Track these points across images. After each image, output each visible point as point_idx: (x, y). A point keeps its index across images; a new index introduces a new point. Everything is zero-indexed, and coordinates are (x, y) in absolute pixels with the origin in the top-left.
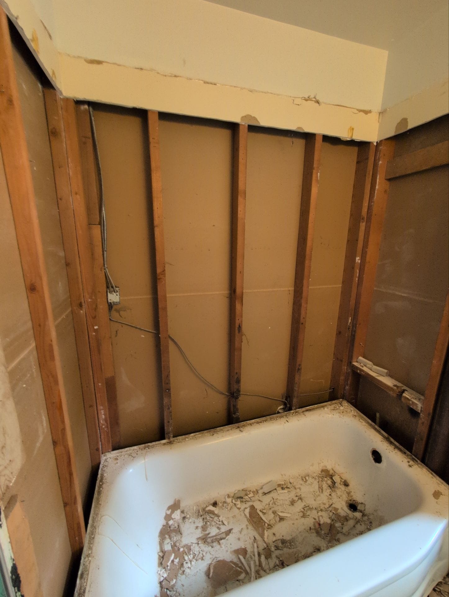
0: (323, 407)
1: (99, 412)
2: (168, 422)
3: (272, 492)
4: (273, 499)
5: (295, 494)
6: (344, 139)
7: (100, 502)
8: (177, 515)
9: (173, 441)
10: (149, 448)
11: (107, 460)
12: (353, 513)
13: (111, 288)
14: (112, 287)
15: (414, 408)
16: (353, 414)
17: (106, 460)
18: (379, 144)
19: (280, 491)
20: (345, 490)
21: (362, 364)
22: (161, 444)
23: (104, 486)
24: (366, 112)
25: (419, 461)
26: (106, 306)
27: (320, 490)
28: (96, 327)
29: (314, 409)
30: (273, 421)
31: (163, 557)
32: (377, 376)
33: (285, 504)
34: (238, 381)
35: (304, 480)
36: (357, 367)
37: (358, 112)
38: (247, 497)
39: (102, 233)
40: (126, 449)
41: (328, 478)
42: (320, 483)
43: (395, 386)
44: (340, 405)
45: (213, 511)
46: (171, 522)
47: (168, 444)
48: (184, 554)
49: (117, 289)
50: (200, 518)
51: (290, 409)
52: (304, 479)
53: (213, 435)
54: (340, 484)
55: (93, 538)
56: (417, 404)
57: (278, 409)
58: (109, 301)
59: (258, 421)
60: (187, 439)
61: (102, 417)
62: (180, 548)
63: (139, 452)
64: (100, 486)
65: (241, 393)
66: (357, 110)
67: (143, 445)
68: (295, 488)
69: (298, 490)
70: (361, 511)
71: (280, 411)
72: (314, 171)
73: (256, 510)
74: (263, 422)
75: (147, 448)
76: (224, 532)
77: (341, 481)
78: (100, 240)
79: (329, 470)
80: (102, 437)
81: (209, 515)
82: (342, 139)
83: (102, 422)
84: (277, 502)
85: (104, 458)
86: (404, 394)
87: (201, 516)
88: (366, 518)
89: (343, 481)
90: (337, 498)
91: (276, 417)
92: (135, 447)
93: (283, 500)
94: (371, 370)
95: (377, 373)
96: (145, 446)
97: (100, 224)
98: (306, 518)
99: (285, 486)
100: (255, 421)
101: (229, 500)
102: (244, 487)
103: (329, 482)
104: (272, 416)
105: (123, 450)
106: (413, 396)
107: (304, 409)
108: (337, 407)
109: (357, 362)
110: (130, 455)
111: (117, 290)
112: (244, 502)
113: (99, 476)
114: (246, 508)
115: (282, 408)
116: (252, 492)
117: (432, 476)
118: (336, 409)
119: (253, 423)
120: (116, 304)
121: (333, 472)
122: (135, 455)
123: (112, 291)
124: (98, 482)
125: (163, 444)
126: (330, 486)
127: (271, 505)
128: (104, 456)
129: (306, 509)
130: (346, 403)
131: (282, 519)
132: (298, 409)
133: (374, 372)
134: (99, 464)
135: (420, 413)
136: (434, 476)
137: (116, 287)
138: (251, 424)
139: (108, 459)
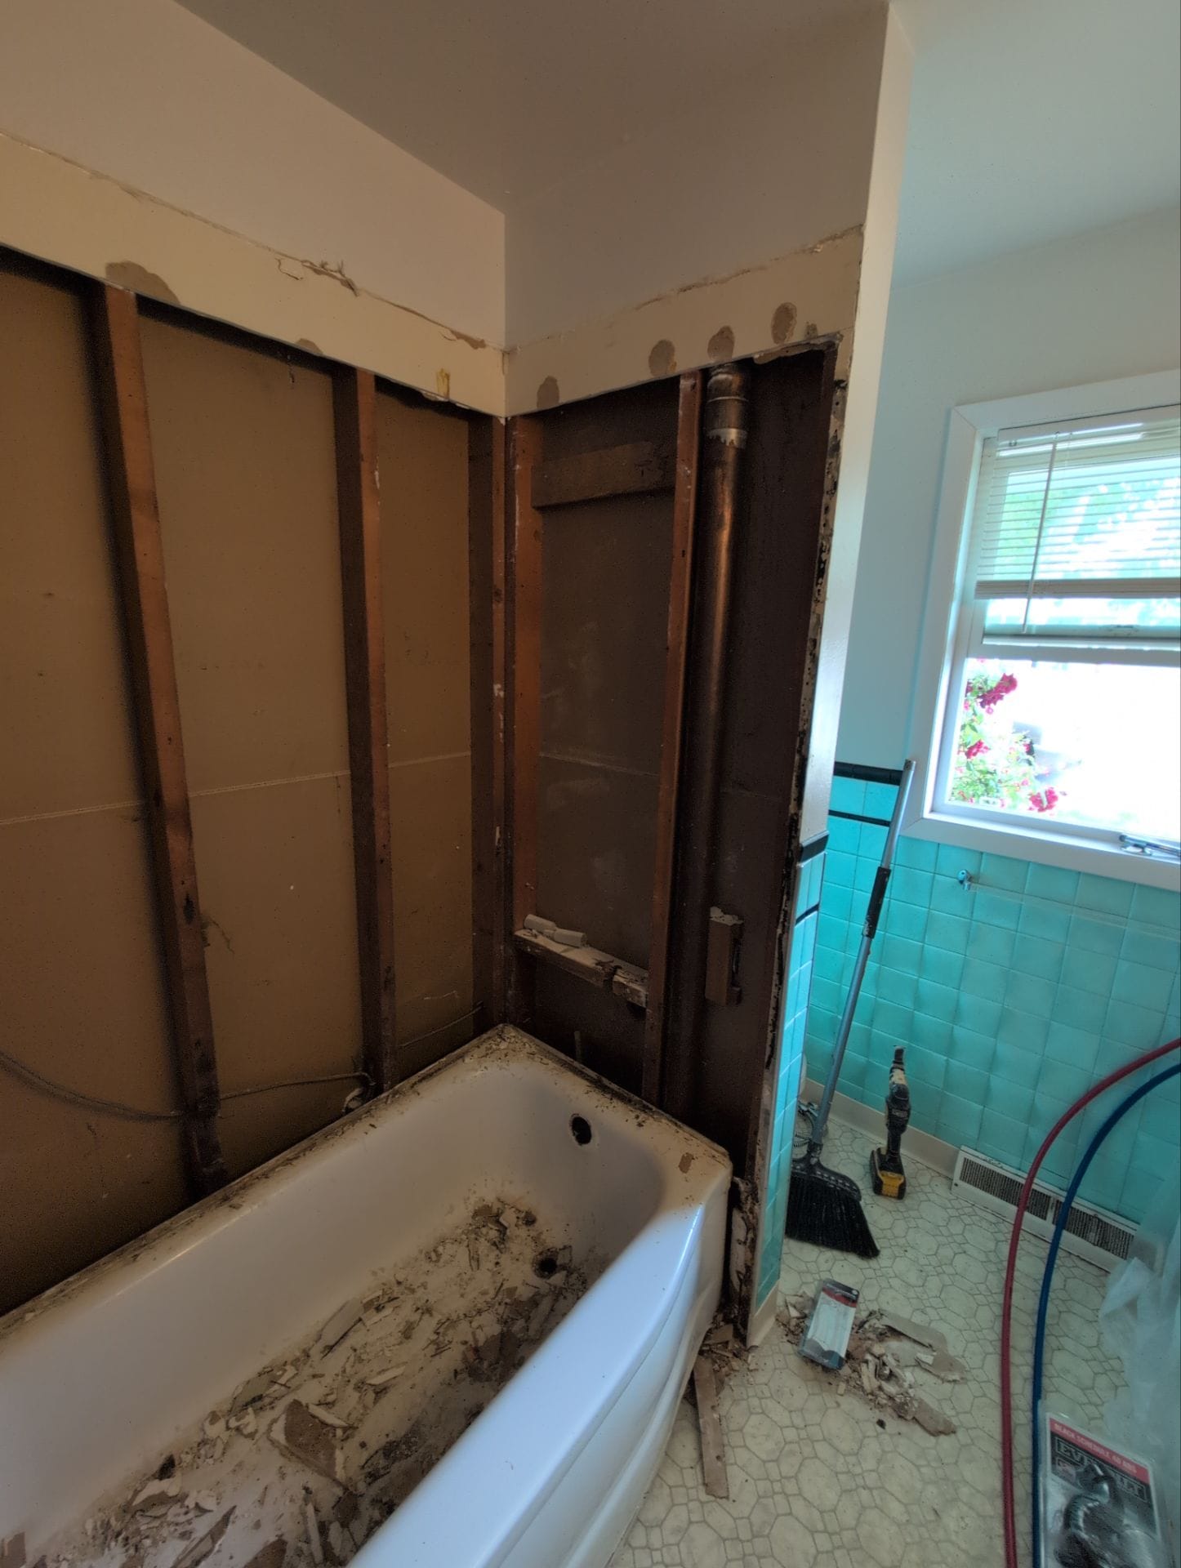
0: (461, 1057)
3: (351, 1334)
4: (355, 1350)
5: (414, 1304)
6: (432, 397)
12: (548, 1281)
15: (635, 1000)
16: (529, 1051)
18: (511, 422)
19: (373, 1318)
20: (529, 1236)
21: (534, 931)
24: (476, 344)
25: (654, 1109)
27: (474, 1264)
29: (439, 1069)
30: (331, 1142)
32: (565, 951)
33: (387, 1347)
34: (207, 1065)
35: (434, 1257)
36: (525, 940)
37: (454, 338)
38: (276, 1387)
41: (490, 1225)
42: (471, 1247)
43: (599, 963)
44: (499, 1040)
45: (163, 1493)
50: (113, 1544)
51: (379, 1090)
52: (433, 1255)
53: (135, 1260)
54: (516, 1226)
56: (639, 991)
57: (346, 1103)
59: (288, 1156)
65: (222, 1096)
66: (453, 332)
68: (413, 1291)
69: (420, 1292)
70: (564, 1267)
71: (352, 1105)
72: (364, 466)
73: (305, 1409)
74: (304, 1155)
76: (206, 1536)
77: (518, 1218)
79: (490, 1205)
81: (148, 1514)
82: (425, 396)
84: (366, 1352)
86: (616, 976)
87: (119, 1534)
88: (575, 1275)
89: (523, 1215)
90: (513, 1263)
91: (338, 1128)
93: (381, 1339)
94: (552, 939)
95: (565, 944)
98: (443, 1354)
99: (386, 1299)
100: (278, 1160)
101: (216, 1430)
102: (264, 1362)
103: (493, 1234)
104: (329, 1126)
106: (631, 976)
107: (414, 1079)
108: (494, 1047)
109: (524, 928)
112: (268, 1407)
114: (275, 1421)
115: (357, 1096)
116: (292, 1364)
117: (676, 1128)
118: (492, 1053)
119: (273, 1169)
121: (500, 1205)
126: (494, 1244)
127: (348, 1369)
129: (441, 1330)
130: (512, 1030)
131: (380, 1391)
132: (400, 1082)
133: (559, 943)
135: (645, 1009)
136: (680, 1127)
138: (266, 1176)
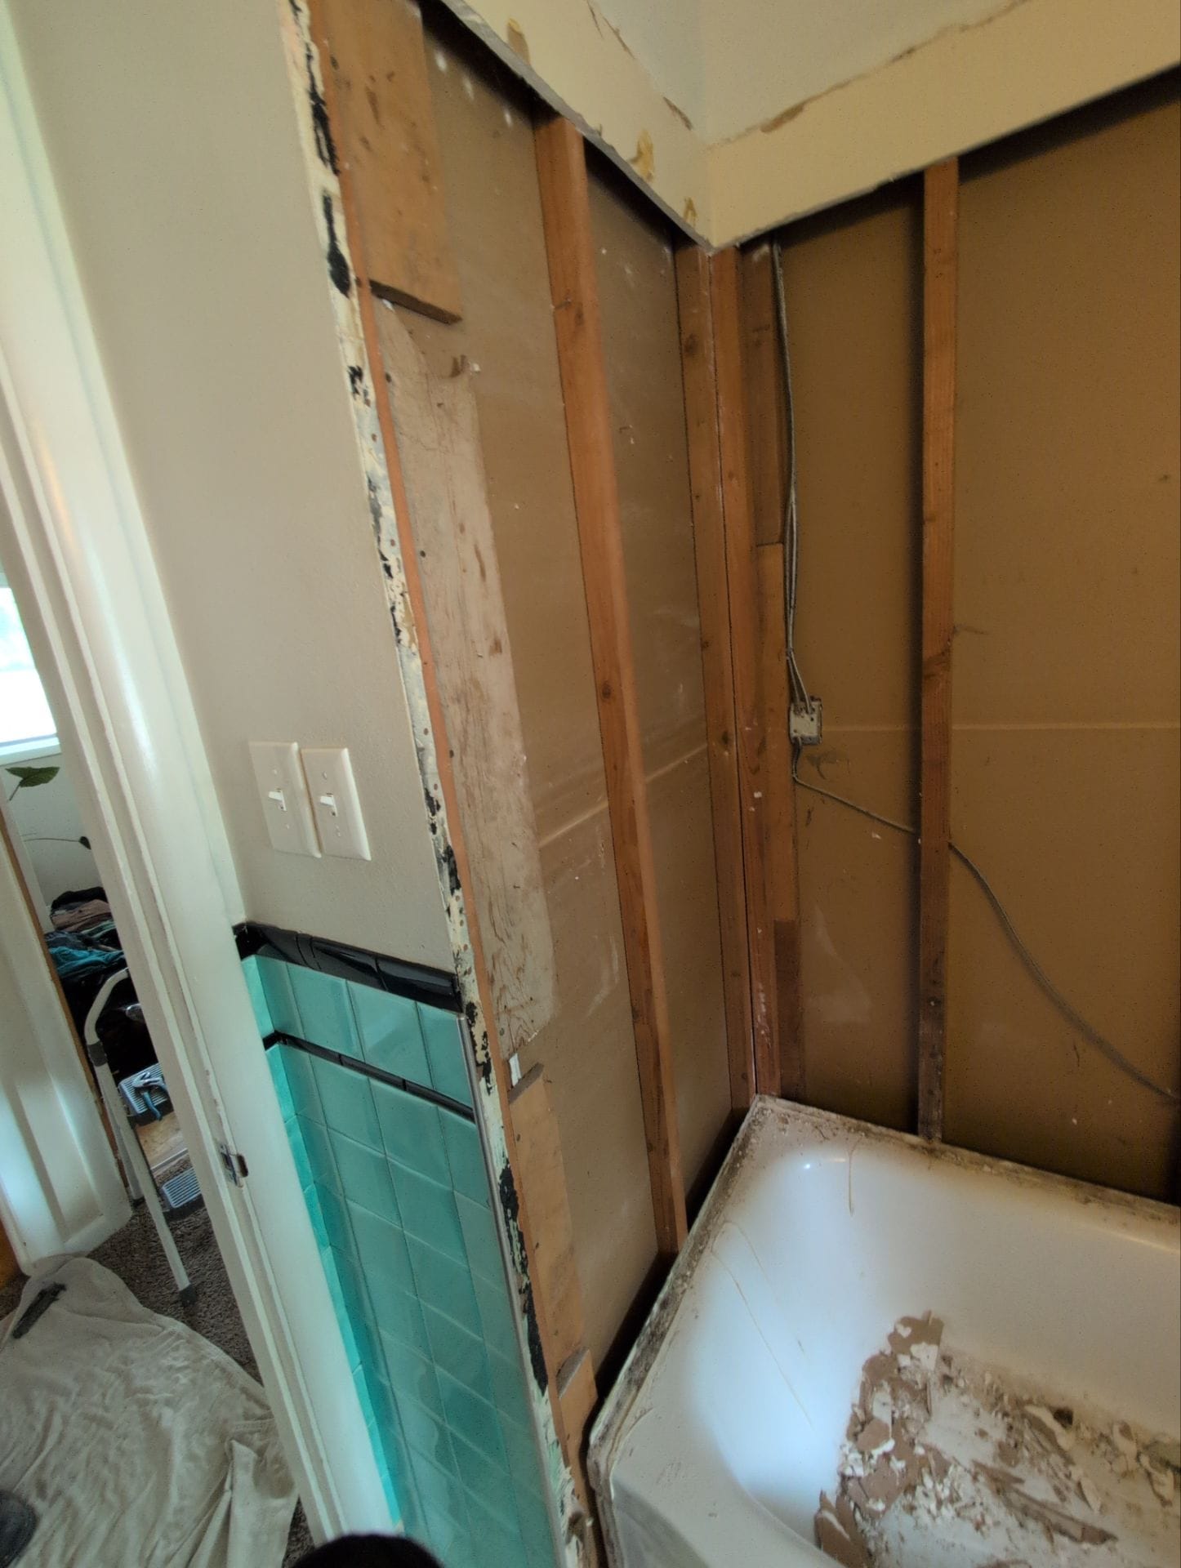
1: (754, 995)
2: (931, 1092)
7: (730, 1191)
8: (926, 1356)
9: (943, 1152)
10: (866, 1135)
11: (765, 1112)
13: (798, 700)
14: (803, 699)
17: (763, 1109)
22: (902, 1140)
23: (745, 1162)
26: (787, 747)
28: (757, 795)
31: (863, 1424)
39: (787, 562)
40: (811, 1109)
45: (1052, 1432)
46: (904, 1361)
47: (924, 1153)
48: (924, 1466)
49: (815, 704)
50: (1000, 1416)
55: (701, 1252)
58: (794, 735)
60: (986, 1168)
61: (761, 1009)
62: (916, 1442)
63: (839, 1132)
64: (737, 1159)
67: (854, 1121)
75: (863, 1134)
76: (1080, 1523)
78: (781, 580)
80: (759, 1055)
81: (1035, 1432)
83: (759, 1020)
85: (760, 1105)
87: (1006, 1415)
92: (833, 1116)
96: (859, 1126)
97: (782, 541)
105: (802, 1107)
110: (816, 1127)
111: (814, 707)
113: (740, 1135)
120: (810, 742)
122: (829, 1134)
123: (801, 709)
124: (734, 1145)
125: (908, 1143)
128: (760, 1099)
134: (747, 1110)
137: (812, 699)
139: (767, 1109)
